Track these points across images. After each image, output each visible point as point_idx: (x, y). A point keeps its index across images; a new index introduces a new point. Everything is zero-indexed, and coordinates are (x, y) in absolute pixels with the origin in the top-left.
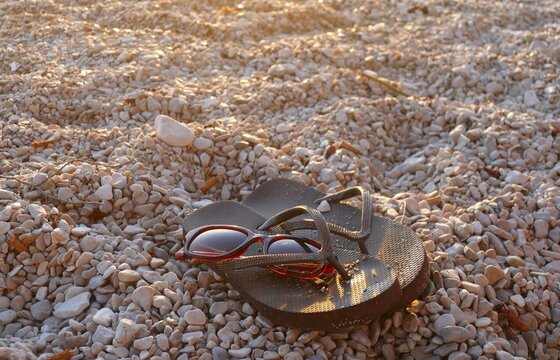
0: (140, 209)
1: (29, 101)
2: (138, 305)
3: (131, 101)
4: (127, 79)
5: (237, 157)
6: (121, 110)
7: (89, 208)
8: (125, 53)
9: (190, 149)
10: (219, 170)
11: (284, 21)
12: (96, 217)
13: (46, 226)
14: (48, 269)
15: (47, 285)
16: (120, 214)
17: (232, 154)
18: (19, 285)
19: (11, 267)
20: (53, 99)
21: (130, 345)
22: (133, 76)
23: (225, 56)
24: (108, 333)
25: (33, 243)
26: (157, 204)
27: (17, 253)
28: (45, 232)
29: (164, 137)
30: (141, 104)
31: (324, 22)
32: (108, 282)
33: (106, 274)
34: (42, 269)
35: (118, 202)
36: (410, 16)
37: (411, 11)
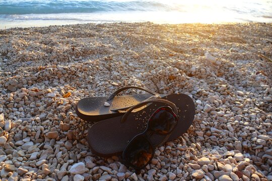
0: (203, 76)
1: (165, 45)
2: (209, 101)
3: (193, 49)
4: (190, 45)
5: (228, 69)
6: (190, 51)
7: (189, 73)
8: (188, 39)
9: (214, 64)
10: (222, 71)
11: (230, 39)
12: (190, 75)
13: (180, 74)
14: (179, 86)
15: (178, 90)
16: (197, 76)
17: (227, 67)
18: (170, 88)
19: (168, 83)
20: (171, 46)
21: (209, 112)
22: (192, 44)
23: (216, 44)
24: (202, 108)
25: (176, 78)
26: (208, 76)
27: (170, 80)
28: (179, 76)
29: (208, 59)
30: (196, 51)
31: (241, 41)
32: (198, 93)
33: (198, 91)
34: (177, 85)
35: (197, 73)
36: (267, 44)
37: (267, 43)
